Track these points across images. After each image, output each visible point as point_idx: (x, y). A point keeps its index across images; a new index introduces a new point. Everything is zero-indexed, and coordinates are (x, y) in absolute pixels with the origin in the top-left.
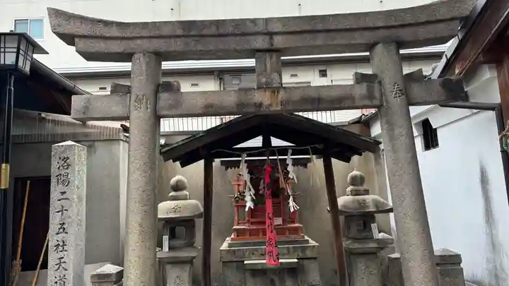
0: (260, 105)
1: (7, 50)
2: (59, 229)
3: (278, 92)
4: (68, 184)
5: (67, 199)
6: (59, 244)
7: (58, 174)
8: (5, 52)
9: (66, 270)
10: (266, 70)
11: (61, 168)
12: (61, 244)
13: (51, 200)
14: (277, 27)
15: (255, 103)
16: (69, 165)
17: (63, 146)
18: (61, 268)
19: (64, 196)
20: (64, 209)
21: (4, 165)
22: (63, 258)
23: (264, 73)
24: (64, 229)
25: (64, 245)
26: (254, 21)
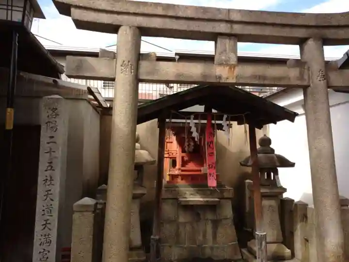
0: (220, 77)
1: (14, 8)
2: (48, 167)
3: (234, 68)
4: (56, 130)
5: (55, 143)
6: (47, 179)
7: (47, 121)
8: (12, 10)
9: (52, 200)
10: (225, 51)
11: (50, 117)
12: (49, 179)
13: (41, 143)
14: (236, 17)
15: (216, 76)
16: (57, 115)
17: (51, 98)
18: (48, 199)
19: (52, 140)
20: (52, 150)
21: (9, 110)
22: (50, 190)
23: (224, 52)
24: (52, 167)
25: (51, 180)
26: (219, 10)
